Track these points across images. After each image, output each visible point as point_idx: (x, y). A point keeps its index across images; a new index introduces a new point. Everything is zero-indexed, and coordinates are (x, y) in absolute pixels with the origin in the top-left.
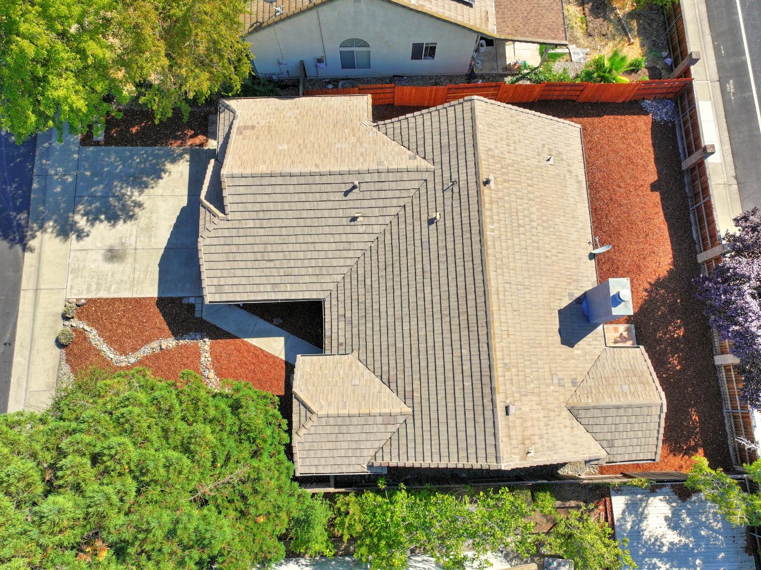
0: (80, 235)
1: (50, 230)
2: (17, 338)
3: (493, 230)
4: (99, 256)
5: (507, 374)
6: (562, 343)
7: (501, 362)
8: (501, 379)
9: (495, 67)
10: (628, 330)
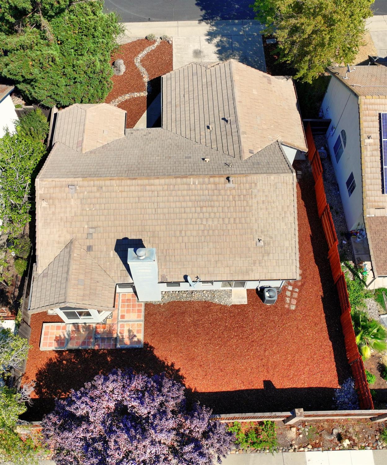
0: (209, 41)
1: (211, 28)
2: (152, 23)
3: (194, 183)
4: (197, 47)
5: (95, 189)
6: (118, 240)
7: (103, 184)
8: (92, 183)
9: (359, 253)
10: (139, 341)
